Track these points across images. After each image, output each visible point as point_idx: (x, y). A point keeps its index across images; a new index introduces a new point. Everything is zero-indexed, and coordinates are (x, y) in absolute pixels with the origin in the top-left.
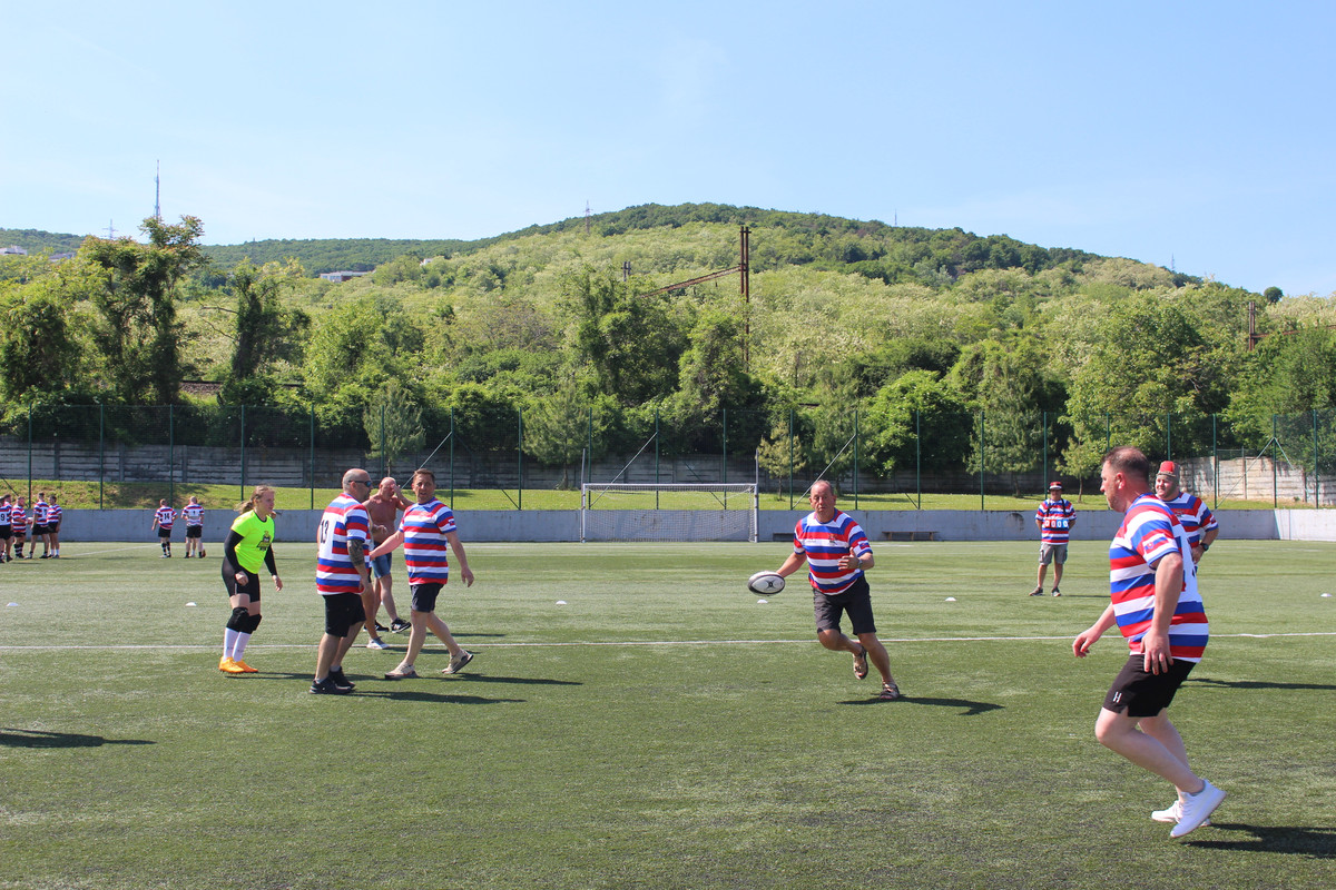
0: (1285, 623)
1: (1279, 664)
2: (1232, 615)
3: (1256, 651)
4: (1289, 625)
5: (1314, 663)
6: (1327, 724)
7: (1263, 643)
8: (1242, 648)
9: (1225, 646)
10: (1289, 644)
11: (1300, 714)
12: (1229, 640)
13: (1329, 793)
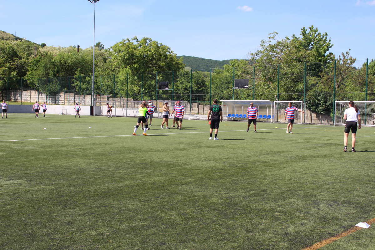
0: (25, 137)
1: (15, 149)
2: (11, 135)
3: (12, 145)
4: (26, 137)
5: (25, 148)
6: (18, 165)
7: (14, 143)
8: (7, 144)
9: (3, 144)
10: (22, 143)
11: (12, 163)
12: (6, 142)
13: (5, 186)
